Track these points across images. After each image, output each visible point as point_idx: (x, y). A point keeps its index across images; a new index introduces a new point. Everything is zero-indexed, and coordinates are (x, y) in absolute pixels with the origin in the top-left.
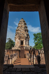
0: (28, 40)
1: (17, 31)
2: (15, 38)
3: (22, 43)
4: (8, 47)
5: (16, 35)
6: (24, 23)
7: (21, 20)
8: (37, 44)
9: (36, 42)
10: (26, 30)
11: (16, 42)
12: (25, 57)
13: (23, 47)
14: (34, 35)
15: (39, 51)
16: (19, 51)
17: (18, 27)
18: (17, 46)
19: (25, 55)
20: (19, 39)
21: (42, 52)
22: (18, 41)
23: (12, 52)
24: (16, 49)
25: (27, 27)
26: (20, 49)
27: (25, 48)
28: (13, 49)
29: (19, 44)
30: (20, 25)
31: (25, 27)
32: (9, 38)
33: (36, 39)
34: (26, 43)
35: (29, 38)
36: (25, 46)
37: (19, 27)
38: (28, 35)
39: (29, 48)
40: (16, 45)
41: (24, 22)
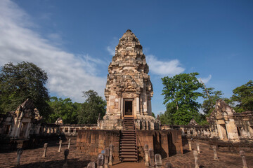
0: (149, 99)
1: (111, 68)
2: (106, 91)
3: (128, 106)
4: (86, 116)
5: (108, 83)
6: (133, 45)
7: (124, 36)
8: (175, 109)
9: (170, 101)
10: (142, 65)
11: (109, 105)
12: (140, 159)
13: (132, 120)
14: (166, 81)
15: (183, 129)
16: (119, 135)
17: (115, 58)
18: (112, 117)
19: (140, 149)
20: (120, 94)
21: (191, 133)
22: (117, 100)
23: (97, 137)
24: (110, 128)
25: (143, 57)
26: (120, 128)
27: (137, 125)
28: (100, 126)
29: (119, 112)
30: (121, 50)
31: (138, 56)
32: (91, 91)
34: (141, 108)
35: (152, 90)
36: (140, 116)
37: (118, 55)
38: (147, 81)
39: (152, 124)
40: (108, 113)
41: (134, 40)
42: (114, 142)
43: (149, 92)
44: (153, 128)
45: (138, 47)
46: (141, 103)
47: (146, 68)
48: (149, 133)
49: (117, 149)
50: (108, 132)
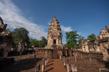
0: (61, 39)
1: (49, 29)
2: (48, 37)
3: (55, 42)
4: (41, 45)
5: (48, 34)
6: (56, 22)
7: (53, 19)
8: (69, 42)
9: (68, 40)
10: (59, 28)
11: (49, 41)
12: (58, 58)
13: (56, 46)
14: (67, 33)
15: (72, 49)
16: (52, 50)
17: (50, 26)
18: (50, 45)
19: (58, 55)
20: (52, 38)
21: (74, 50)
22: (51, 40)
23: (45, 51)
24: (49, 48)
25: (59, 26)
26: (52, 48)
27: (58, 47)
28: (46, 48)
29: (52, 43)
30: (52, 23)
31: (58, 25)
32: (43, 37)
33: (68, 38)
34: (59, 42)
35: (62, 36)
36: (58, 45)
37: (51, 25)
38: (61, 34)
39: (62, 47)
40: (48, 44)
41: (57, 20)
42: (50, 53)
43: (61, 37)
44: (62, 48)
45: (58, 23)
46: (59, 41)
47: (60, 29)
48: (61, 50)
49: (51, 55)
50: (48, 49)
